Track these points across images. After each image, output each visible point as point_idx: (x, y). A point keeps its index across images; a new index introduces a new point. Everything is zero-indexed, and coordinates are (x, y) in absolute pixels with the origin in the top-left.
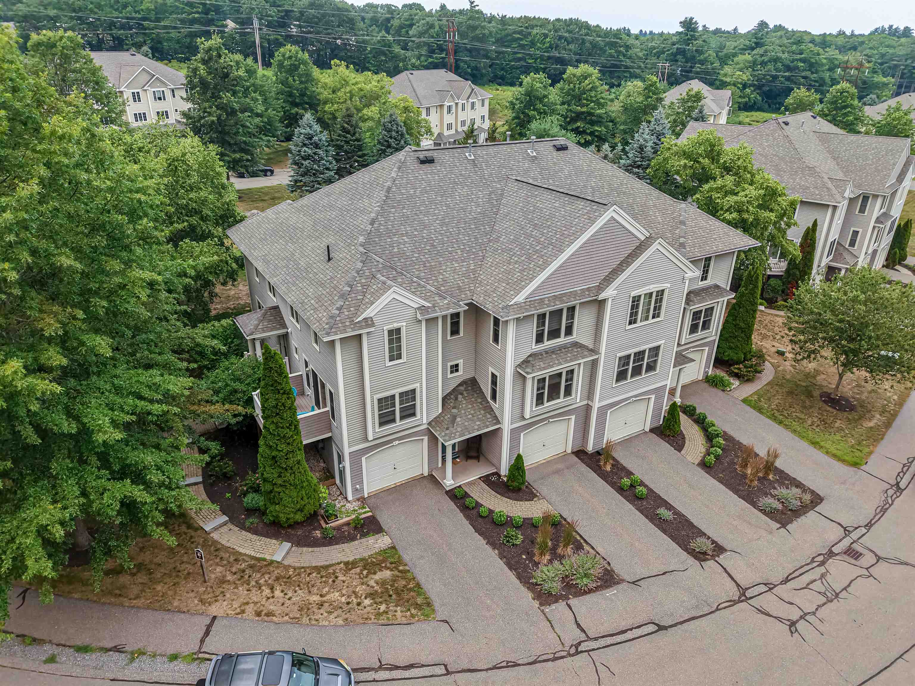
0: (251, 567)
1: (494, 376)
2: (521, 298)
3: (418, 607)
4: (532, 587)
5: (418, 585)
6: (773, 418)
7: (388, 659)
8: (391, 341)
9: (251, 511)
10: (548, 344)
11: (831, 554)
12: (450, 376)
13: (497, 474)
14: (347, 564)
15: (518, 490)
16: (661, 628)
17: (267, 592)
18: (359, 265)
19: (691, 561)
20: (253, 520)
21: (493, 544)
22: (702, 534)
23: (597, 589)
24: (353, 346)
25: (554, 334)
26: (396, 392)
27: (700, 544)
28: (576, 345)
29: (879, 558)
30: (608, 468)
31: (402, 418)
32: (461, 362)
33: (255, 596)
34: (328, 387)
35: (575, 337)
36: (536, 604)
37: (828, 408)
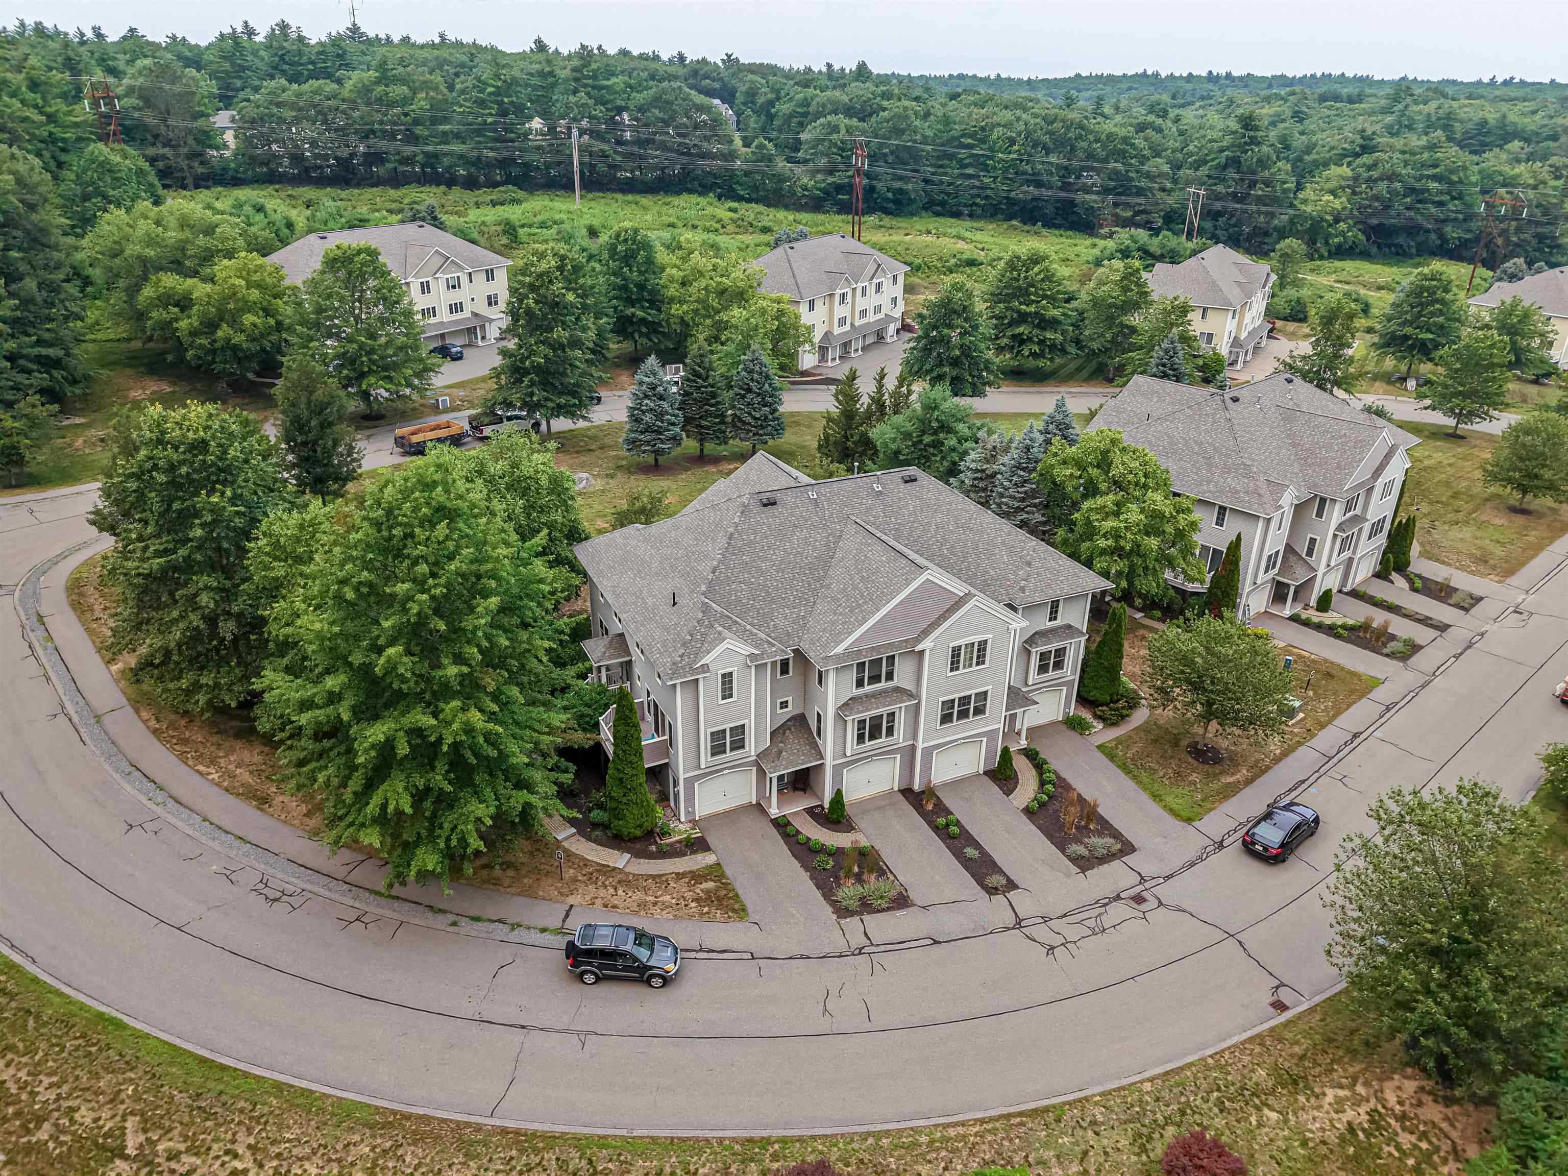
0: (598, 871)
1: (819, 715)
2: (840, 649)
3: (734, 911)
4: (834, 904)
5: (737, 895)
6: (1124, 768)
7: (708, 944)
8: (723, 683)
9: (595, 825)
10: (868, 688)
11: (1118, 898)
12: (779, 711)
13: (822, 806)
14: (677, 874)
15: (838, 822)
16: (936, 942)
17: (612, 891)
18: (700, 615)
19: (983, 894)
20: (598, 833)
21: (806, 867)
22: (1001, 872)
23: (889, 909)
24: (690, 689)
25: (875, 679)
26: (727, 726)
27: (995, 880)
28: (898, 689)
29: (1160, 904)
30: (930, 807)
31: (732, 750)
32: (790, 699)
33: (602, 893)
34: (668, 718)
35: (895, 682)
36: (834, 917)
37: (1191, 760)
